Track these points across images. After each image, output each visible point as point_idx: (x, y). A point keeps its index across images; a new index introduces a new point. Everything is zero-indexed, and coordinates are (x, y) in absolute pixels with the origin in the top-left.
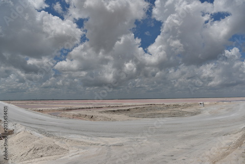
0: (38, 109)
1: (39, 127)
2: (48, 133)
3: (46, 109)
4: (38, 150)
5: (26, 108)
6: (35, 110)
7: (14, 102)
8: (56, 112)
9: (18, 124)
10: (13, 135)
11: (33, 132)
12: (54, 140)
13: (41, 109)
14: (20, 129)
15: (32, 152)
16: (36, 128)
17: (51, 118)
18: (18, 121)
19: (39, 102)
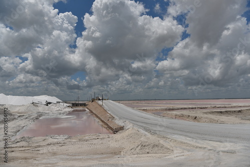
0: (143, 108)
1: (144, 125)
2: (152, 131)
3: (150, 108)
4: (144, 146)
5: (133, 107)
6: (140, 109)
7: (122, 102)
8: (159, 111)
9: (127, 121)
10: (123, 131)
11: (140, 130)
12: (159, 139)
13: (145, 108)
14: (129, 125)
15: (139, 147)
16: (142, 126)
17: (154, 117)
18: (127, 119)
19: (143, 102)
